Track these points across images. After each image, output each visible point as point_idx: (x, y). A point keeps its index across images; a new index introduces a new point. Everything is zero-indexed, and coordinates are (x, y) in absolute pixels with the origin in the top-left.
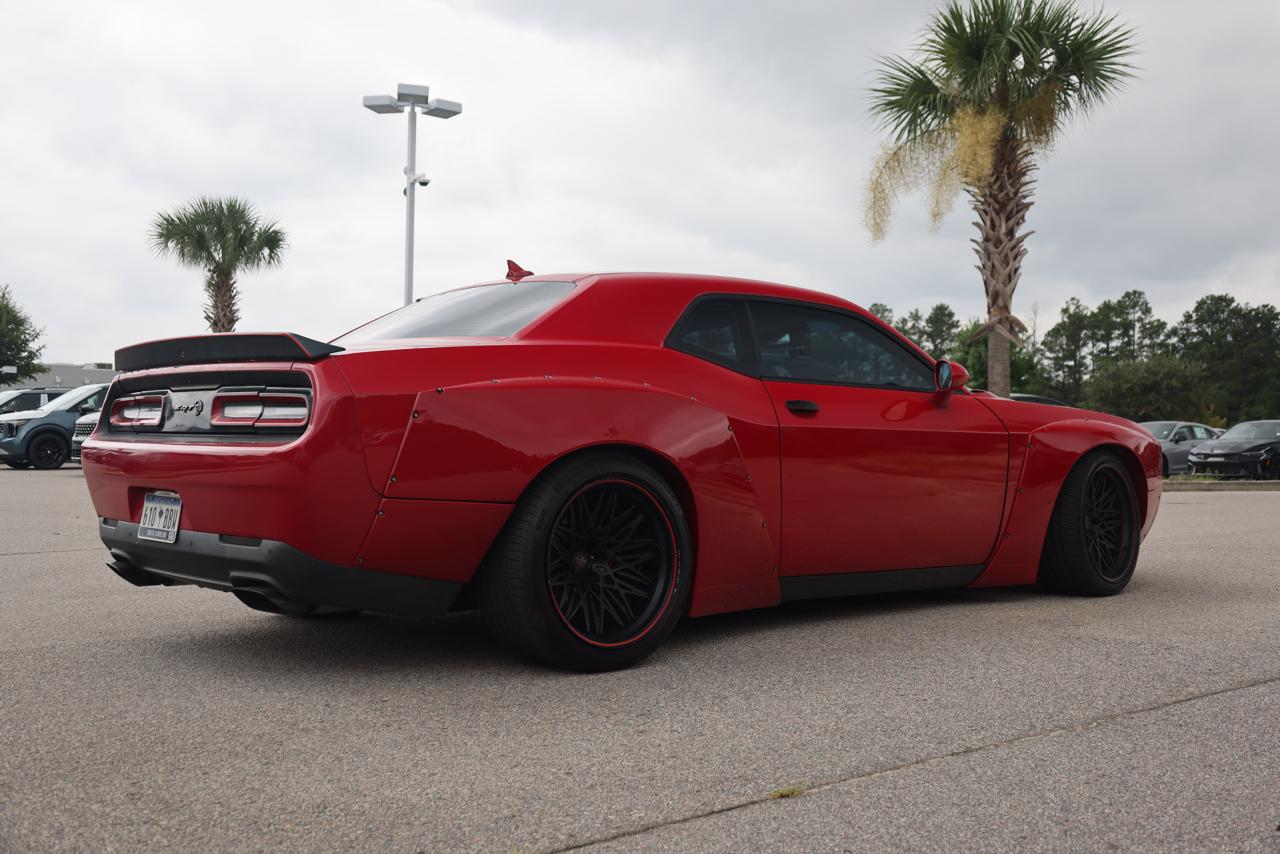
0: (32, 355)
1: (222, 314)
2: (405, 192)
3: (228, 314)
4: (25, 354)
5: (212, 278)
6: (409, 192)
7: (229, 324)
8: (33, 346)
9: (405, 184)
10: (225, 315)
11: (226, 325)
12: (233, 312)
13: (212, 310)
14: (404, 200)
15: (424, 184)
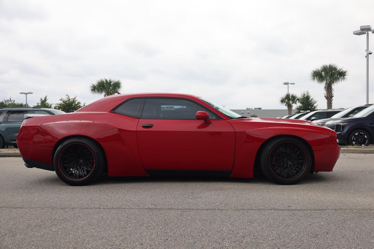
0: (315, 107)
1: (328, 95)
2: (366, 57)
3: (330, 95)
4: (313, 107)
5: (326, 86)
6: (367, 57)
7: (331, 98)
8: (315, 105)
9: (366, 55)
10: (329, 95)
11: (330, 98)
12: (332, 94)
13: (326, 94)
14: (366, 59)
15: (371, 54)
